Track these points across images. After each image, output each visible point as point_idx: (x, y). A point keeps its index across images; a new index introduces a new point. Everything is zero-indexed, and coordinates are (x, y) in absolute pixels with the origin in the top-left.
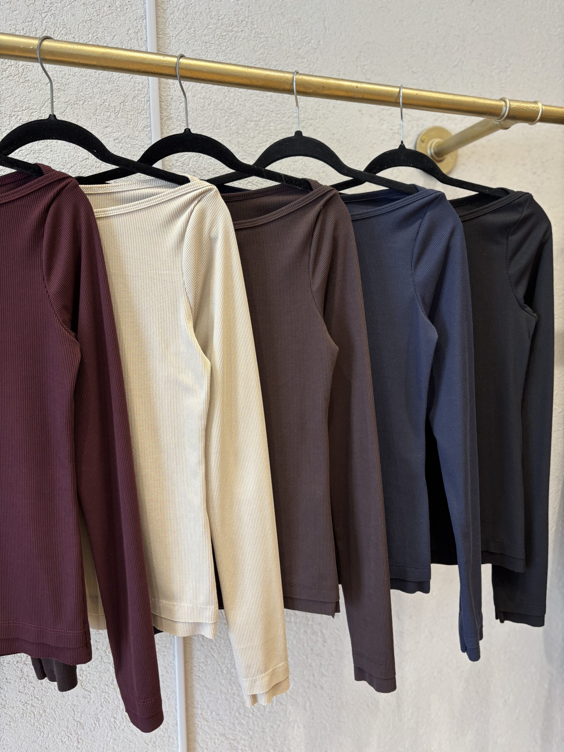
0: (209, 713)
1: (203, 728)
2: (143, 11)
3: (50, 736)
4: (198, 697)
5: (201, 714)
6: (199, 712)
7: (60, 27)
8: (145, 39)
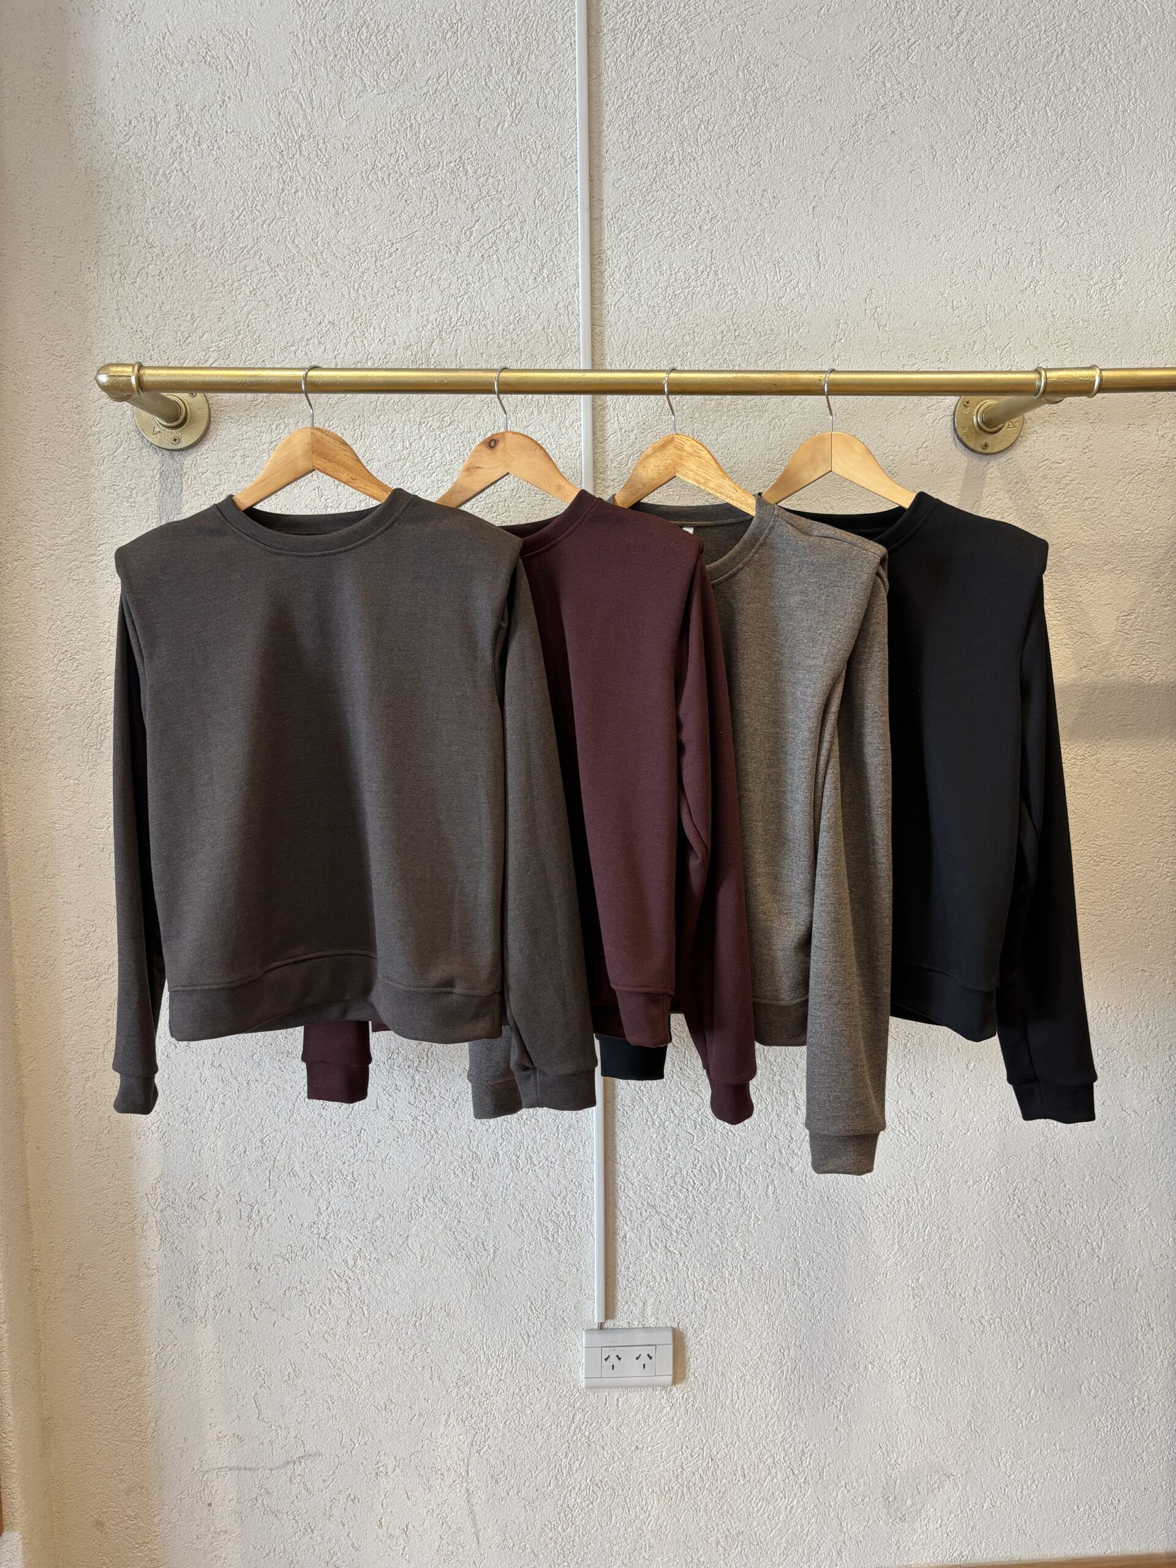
0: (635, 1174)
1: (626, 1191)
2: (575, 277)
3: (441, 1163)
4: (621, 1150)
5: (624, 1173)
6: (622, 1170)
7: (477, 311)
8: (577, 312)
